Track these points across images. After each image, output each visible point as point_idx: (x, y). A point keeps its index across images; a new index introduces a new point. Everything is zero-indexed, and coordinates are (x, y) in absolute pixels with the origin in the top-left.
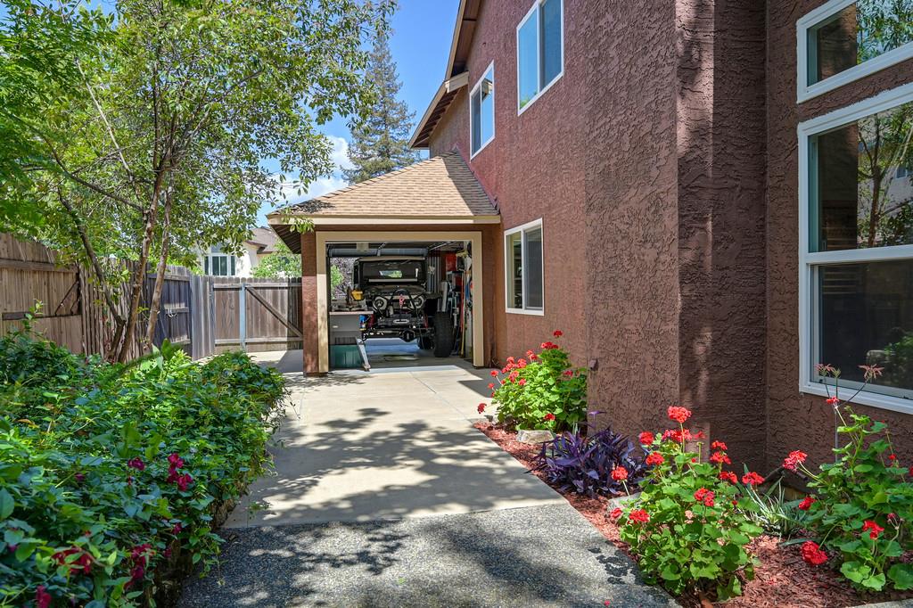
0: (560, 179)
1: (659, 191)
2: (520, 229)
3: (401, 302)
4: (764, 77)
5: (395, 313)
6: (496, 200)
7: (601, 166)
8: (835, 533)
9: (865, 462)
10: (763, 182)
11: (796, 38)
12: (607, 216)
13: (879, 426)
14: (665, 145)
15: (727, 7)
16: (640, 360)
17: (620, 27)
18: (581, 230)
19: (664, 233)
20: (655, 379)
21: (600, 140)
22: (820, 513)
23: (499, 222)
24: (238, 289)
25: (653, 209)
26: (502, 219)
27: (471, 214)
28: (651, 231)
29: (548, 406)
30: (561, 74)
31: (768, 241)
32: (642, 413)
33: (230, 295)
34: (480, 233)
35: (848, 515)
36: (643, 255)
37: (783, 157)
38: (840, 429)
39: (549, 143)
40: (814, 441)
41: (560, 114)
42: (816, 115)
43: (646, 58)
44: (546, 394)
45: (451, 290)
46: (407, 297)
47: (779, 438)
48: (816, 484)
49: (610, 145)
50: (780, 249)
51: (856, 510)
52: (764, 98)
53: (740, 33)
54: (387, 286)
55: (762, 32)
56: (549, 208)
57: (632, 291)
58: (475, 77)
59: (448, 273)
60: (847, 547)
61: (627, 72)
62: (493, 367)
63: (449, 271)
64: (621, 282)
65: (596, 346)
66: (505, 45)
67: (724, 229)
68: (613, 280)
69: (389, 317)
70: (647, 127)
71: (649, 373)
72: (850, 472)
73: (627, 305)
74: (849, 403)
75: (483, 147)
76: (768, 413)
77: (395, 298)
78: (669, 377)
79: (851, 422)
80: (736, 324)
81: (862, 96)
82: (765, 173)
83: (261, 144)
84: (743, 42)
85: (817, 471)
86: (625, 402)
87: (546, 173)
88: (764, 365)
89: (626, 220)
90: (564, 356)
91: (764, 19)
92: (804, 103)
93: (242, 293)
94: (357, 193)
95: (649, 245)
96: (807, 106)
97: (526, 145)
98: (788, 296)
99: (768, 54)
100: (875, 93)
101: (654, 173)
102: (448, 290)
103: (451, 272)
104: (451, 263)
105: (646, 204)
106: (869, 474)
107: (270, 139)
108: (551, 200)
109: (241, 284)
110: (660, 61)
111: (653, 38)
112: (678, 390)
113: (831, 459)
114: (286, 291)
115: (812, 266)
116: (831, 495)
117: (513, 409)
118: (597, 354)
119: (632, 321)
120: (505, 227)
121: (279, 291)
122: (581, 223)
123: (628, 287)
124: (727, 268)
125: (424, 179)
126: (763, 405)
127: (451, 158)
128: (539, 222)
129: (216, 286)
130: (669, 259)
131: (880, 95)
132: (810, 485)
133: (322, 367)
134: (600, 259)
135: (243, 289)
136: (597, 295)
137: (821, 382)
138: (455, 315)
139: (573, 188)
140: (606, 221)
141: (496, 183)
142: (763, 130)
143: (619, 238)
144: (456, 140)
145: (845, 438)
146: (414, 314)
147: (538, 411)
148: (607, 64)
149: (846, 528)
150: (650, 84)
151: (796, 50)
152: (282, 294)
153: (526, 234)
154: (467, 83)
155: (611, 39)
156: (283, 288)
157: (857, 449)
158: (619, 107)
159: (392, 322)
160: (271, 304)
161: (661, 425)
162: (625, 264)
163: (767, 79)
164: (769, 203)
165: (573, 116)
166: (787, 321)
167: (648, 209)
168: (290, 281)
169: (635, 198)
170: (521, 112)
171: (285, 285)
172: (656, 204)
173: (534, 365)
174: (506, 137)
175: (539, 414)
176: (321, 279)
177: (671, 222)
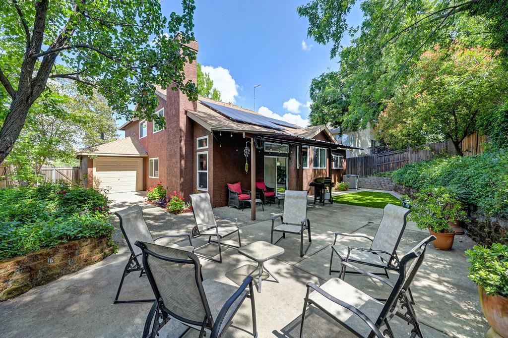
0: (163, 150)
1: (177, 160)
6: (146, 150)
7: (169, 154)
10: (193, 160)
11: (196, 140)
12: (170, 162)
14: (178, 154)
16: (174, 186)
19: (178, 167)
23: (147, 156)
24: (52, 170)
27: (139, 154)
28: (176, 166)
30: (163, 129)
33: (49, 172)
34: (142, 158)
36: (175, 170)
37: (195, 157)
39: (160, 142)
42: (199, 152)
43: (176, 139)
44: (158, 194)
49: (170, 150)
50: (195, 169)
52: (193, 147)
56: (160, 156)
61: (173, 140)
65: (168, 184)
67: (186, 166)
68: (171, 173)
70: (176, 150)
73: (173, 178)
75: (143, 137)
78: (178, 188)
80: (188, 180)
82: (193, 158)
84: (190, 139)
87: (160, 148)
88: (193, 186)
90: (161, 186)
91: (193, 136)
92: (198, 150)
93: (53, 172)
95: (176, 168)
97: (155, 140)
98: (195, 177)
99: (194, 141)
101: (176, 157)
108: (160, 154)
110: (177, 141)
111: (177, 136)
112: (179, 190)
114: (72, 171)
115: (198, 172)
117: (152, 197)
118: (168, 186)
119: (173, 180)
120: (149, 158)
123: (173, 174)
125: (126, 143)
128: (158, 158)
130: (178, 171)
131: (204, 152)
134: (169, 169)
135: (54, 170)
136: (168, 175)
139: (165, 153)
141: (147, 147)
142: (193, 152)
143: (171, 166)
148: (170, 137)
150: (176, 143)
151: (197, 142)
152: (70, 172)
153: (154, 160)
154: (139, 119)
155: (171, 133)
158: (172, 145)
160: (66, 175)
162: (172, 171)
163: (193, 145)
164: (194, 163)
166: (196, 180)
167: (175, 163)
168: (73, 167)
169: (174, 160)
170: (154, 133)
171: (72, 169)
172: (177, 162)
173: (156, 188)
174: (150, 137)
175: (156, 197)
176: (94, 169)
177: (179, 165)
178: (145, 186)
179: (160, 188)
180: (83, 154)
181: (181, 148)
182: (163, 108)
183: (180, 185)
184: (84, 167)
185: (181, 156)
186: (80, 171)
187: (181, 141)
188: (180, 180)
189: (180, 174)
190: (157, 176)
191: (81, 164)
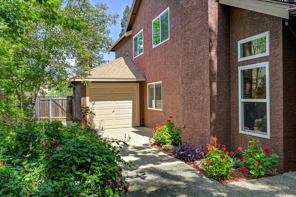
0: (168, 70)
1: (204, 82)
2: (154, 83)
4: (230, 53)
6: (144, 73)
7: (186, 72)
8: (249, 165)
9: (255, 149)
10: (230, 80)
11: (237, 45)
12: (188, 86)
13: (258, 141)
14: (206, 70)
15: (221, 36)
16: (198, 125)
17: (192, 36)
18: (176, 86)
19: (206, 93)
20: (203, 130)
21: (186, 65)
22: (245, 161)
23: (145, 80)
24: (49, 100)
25: (202, 86)
26: (146, 79)
27: (135, 78)
28: (202, 92)
29: (170, 138)
30: (169, 39)
31: (231, 95)
32: (199, 139)
33: (46, 102)
34: (139, 83)
35: (251, 161)
36: (200, 98)
37: (235, 74)
38: (249, 142)
39: (164, 59)
40: (243, 145)
41: (168, 51)
42: (243, 65)
43: (200, 46)
44: (169, 135)
47: (234, 145)
48: (244, 154)
49: (189, 67)
50: (234, 97)
51: (253, 159)
52: (230, 59)
53: (224, 43)
55: (229, 42)
56: (164, 78)
57: (196, 107)
58: (135, 32)
60: (251, 167)
61: (194, 48)
62: (143, 126)
64: (193, 104)
65: (185, 121)
66: (147, 25)
67: (220, 92)
68: (190, 104)
70: (201, 65)
71: (201, 129)
72: (251, 151)
73: (195, 111)
74: (251, 136)
75: (138, 56)
76: (231, 139)
78: (207, 130)
79: (252, 140)
80: (224, 116)
81: (253, 63)
82: (230, 78)
83: (67, 54)
84: (224, 45)
85: (244, 152)
86: (194, 136)
87: (163, 68)
88: (230, 126)
89: (194, 88)
90: (173, 124)
91: (230, 39)
92: (240, 62)
93: (50, 102)
94: (98, 70)
95: (201, 95)
96: (241, 63)
97: (155, 58)
98: (236, 109)
99: (231, 48)
100: (256, 63)
101: (203, 77)
105: (200, 85)
106: (255, 151)
107: (70, 53)
108: (165, 76)
109: (50, 99)
110: (204, 49)
111: (202, 42)
112: (210, 133)
113: (247, 149)
114: (66, 101)
115: (242, 102)
116: (248, 157)
117: (160, 139)
118: (185, 123)
119: (196, 115)
120: (147, 82)
121: (64, 101)
122: (175, 84)
123: (195, 106)
124: (221, 102)
125: (119, 65)
126: (230, 136)
127: (126, 57)
128: (161, 82)
129: (41, 99)
130: (207, 99)
131: (257, 63)
132: (243, 155)
134: (186, 97)
135: (51, 100)
136: (185, 107)
137: (244, 130)
139: (173, 73)
140: (188, 87)
141: (144, 68)
142: (230, 67)
143: (192, 92)
144: (127, 51)
145: (250, 144)
147: (167, 140)
148: (188, 45)
149: (251, 163)
150: (202, 54)
151: (237, 48)
152: (65, 102)
153: (155, 85)
154: (132, 34)
155: (189, 39)
156: (65, 100)
157: (253, 146)
158: (192, 57)
160: (61, 105)
161: (205, 142)
162: (194, 100)
163: (231, 54)
164: (231, 86)
165: (173, 52)
166: (236, 115)
167: (201, 86)
168: (67, 97)
169: (197, 82)
170: (154, 46)
171: (66, 99)
172: (203, 85)
173: (165, 127)
174: (148, 54)
175: (167, 141)
176: (88, 98)
177: (208, 90)
178: (143, 120)
179: (171, 126)
180: (77, 80)
181: (211, 61)
182: (168, 8)
183: (211, 124)
184: (77, 96)
185: (211, 74)
186: (73, 100)
187: (210, 50)
188: (211, 116)
189: (211, 106)
190: (160, 108)
191: (74, 93)
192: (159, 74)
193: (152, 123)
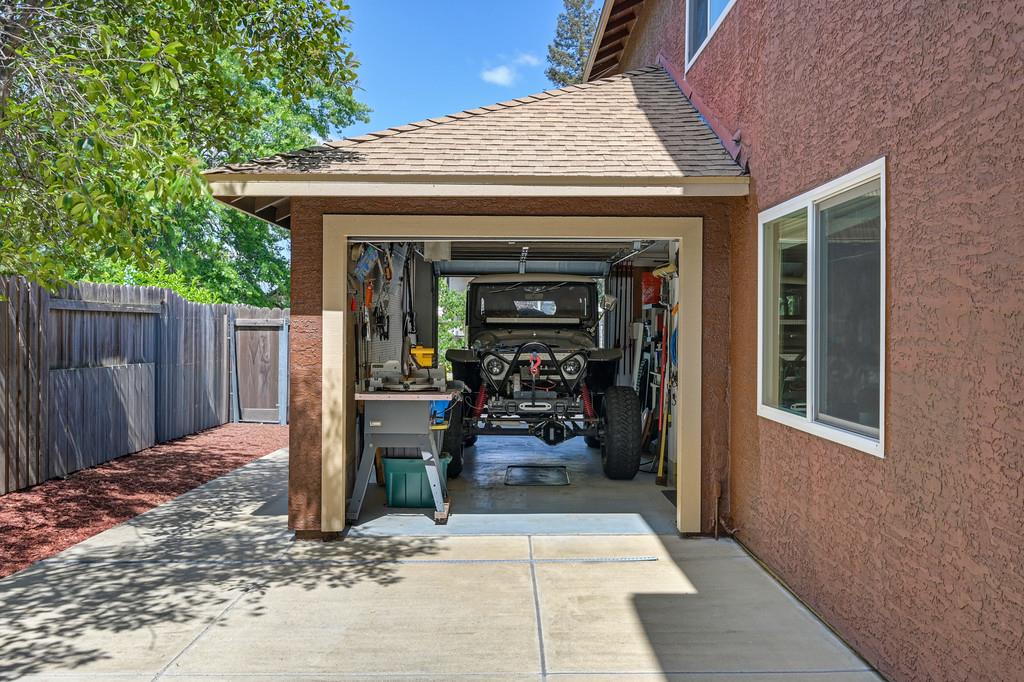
2: (806, 201)
3: (534, 368)
5: (524, 388)
6: (738, 142)
23: (745, 191)
24: (277, 328)
26: (752, 185)
27: (679, 173)
34: (700, 220)
45: (649, 340)
46: (546, 357)
54: (516, 333)
59: (646, 307)
62: (723, 534)
63: (647, 303)
69: (511, 396)
75: (711, 33)
77: (524, 357)
93: (283, 336)
102: (644, 339)
103: (649, 306)
104: (651, 290)
120: (760, 204)
127: (648, 77)
128: (876, 168)
129: (239, 321)
133: (329, 521)
135: (286, 328)
138: (654, 386)
144: (660, 48)
146: (564, 390)
153: (821, 215)
159: (516, 407)
176: (332, 320)
178: (722, 492)
192: (856, 97)
193: (784, 540)
